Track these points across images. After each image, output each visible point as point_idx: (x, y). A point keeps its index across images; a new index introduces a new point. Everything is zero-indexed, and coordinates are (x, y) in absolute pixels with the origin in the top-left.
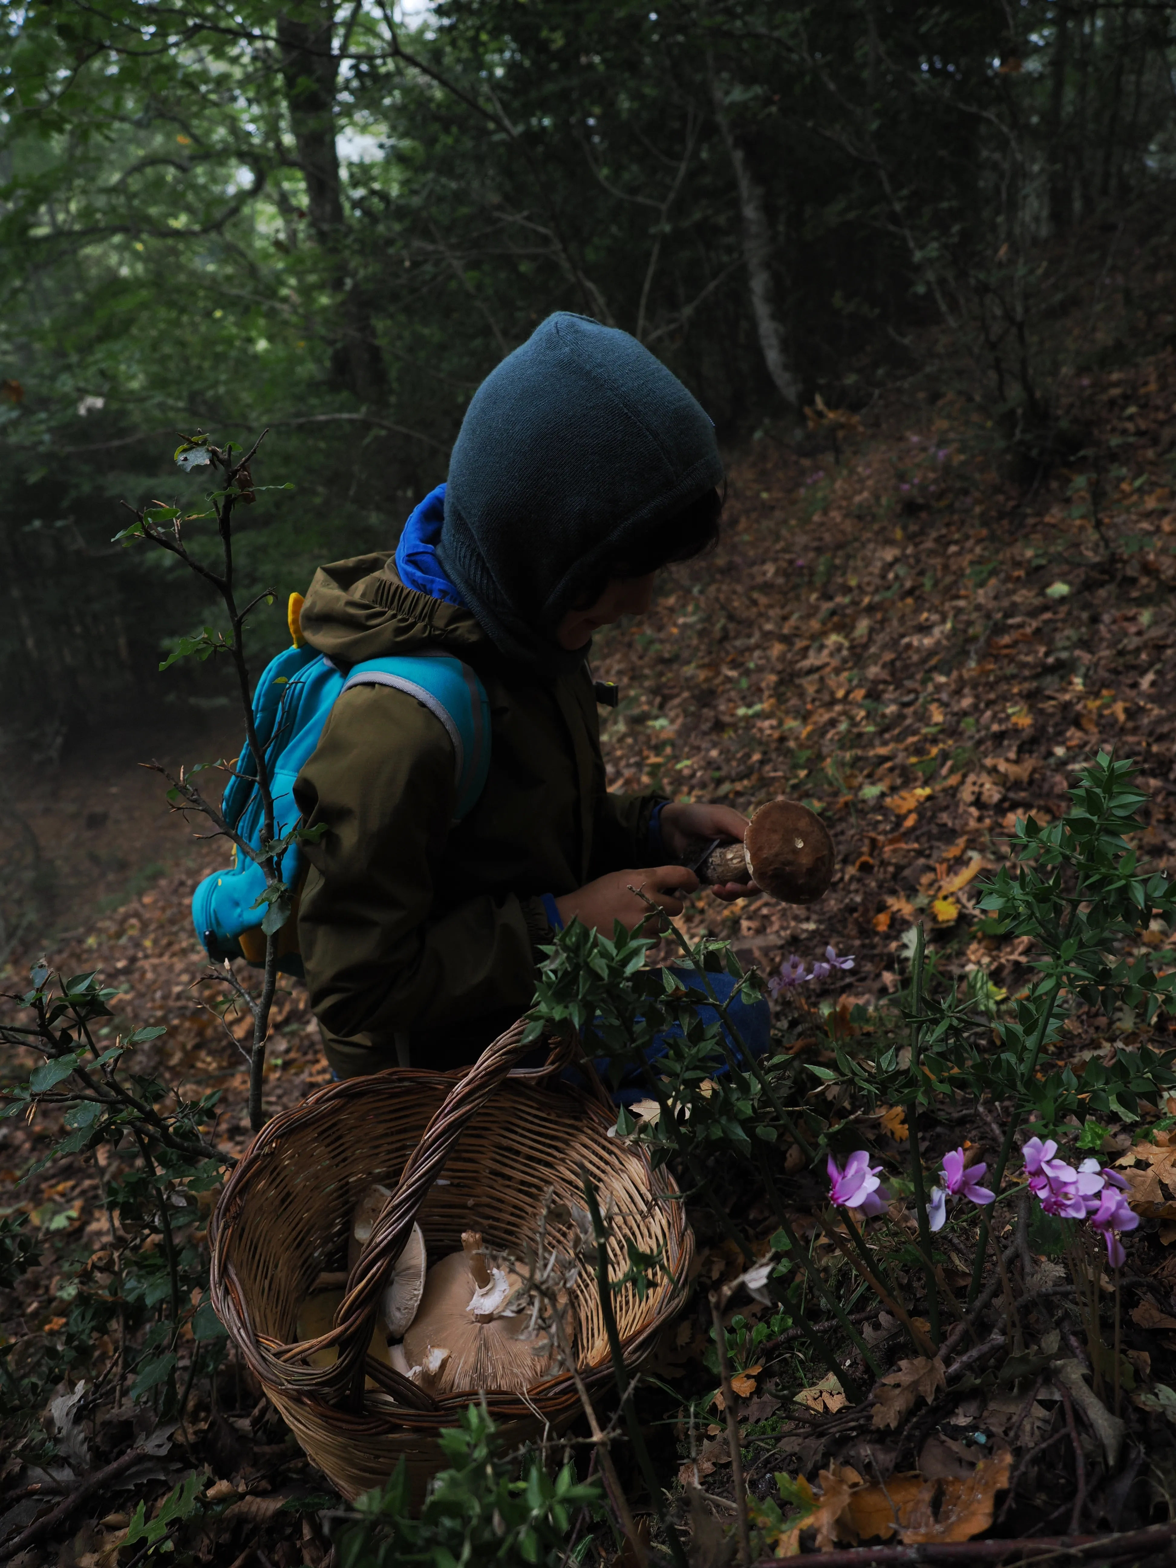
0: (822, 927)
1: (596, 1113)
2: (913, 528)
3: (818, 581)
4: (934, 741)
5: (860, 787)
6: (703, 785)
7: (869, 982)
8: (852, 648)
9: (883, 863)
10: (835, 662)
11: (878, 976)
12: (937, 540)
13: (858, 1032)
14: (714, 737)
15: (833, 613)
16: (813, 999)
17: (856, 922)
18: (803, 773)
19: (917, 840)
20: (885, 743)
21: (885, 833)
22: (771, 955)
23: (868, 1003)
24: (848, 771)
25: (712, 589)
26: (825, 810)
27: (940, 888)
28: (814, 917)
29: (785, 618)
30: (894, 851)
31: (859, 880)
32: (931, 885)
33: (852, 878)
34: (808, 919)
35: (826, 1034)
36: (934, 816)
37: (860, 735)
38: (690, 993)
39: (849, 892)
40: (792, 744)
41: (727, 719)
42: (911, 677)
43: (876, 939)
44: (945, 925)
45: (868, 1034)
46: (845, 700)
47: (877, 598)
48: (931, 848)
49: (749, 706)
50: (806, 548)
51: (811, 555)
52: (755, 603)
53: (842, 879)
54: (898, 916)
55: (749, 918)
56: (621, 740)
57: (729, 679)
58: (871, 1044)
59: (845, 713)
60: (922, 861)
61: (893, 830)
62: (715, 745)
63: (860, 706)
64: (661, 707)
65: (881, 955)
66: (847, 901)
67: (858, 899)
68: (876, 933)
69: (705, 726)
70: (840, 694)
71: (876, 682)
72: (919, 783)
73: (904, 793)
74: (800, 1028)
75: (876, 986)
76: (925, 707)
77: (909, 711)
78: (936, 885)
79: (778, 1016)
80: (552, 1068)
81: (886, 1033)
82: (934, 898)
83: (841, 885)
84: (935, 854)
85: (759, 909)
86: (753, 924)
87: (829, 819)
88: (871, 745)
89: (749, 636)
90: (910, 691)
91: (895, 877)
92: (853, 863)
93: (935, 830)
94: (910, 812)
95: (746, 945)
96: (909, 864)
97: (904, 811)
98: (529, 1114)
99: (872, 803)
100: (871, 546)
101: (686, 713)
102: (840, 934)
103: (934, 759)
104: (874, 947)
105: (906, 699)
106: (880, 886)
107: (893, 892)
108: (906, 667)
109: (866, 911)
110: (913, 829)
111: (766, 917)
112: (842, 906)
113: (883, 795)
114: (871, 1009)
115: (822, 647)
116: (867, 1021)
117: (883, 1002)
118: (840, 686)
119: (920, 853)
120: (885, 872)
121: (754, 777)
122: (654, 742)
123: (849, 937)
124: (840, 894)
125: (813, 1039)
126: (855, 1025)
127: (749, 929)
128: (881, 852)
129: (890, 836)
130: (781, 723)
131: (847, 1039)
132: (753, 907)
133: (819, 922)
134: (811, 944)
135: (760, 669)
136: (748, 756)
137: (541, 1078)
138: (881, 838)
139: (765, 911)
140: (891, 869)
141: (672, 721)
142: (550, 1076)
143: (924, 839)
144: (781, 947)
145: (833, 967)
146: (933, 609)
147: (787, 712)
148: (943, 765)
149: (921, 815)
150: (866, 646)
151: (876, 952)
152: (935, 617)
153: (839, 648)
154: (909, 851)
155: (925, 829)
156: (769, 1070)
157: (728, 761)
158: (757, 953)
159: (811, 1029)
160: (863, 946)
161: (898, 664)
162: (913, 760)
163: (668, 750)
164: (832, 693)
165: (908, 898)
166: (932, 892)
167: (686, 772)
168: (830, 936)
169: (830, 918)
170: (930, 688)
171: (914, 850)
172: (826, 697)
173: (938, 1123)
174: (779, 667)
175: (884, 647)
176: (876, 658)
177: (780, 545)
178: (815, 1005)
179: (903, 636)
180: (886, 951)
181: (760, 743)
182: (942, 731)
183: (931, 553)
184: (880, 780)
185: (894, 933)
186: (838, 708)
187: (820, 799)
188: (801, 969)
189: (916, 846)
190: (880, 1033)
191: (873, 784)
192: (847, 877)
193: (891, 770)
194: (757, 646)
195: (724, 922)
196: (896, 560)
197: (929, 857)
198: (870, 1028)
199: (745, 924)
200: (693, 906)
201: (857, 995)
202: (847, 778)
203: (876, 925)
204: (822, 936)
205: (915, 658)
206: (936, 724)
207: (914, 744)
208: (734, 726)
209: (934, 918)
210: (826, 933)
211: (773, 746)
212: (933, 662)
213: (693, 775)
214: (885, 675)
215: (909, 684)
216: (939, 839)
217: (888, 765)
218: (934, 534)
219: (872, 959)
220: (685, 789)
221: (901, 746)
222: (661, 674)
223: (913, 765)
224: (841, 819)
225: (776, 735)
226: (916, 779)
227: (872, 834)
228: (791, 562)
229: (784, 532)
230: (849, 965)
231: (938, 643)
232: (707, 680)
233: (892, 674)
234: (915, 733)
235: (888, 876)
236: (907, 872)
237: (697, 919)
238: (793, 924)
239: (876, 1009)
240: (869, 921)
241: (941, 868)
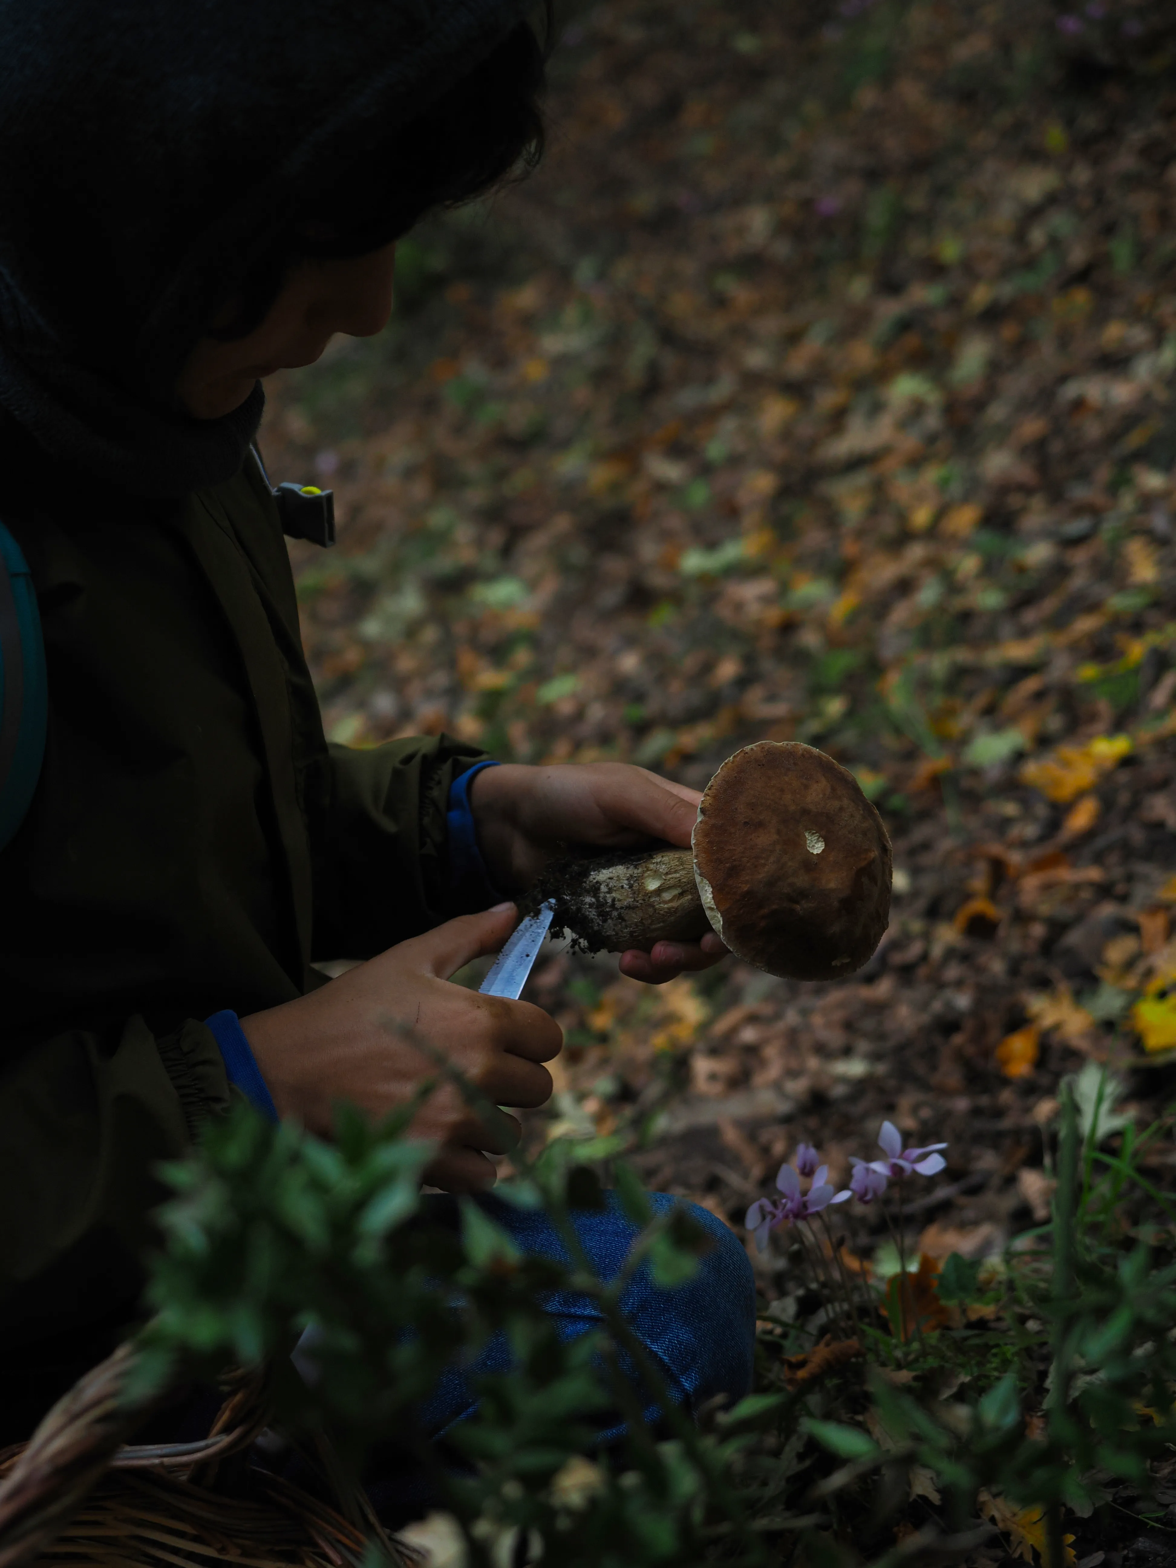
0: (881, 1069)
1: (335, 1543)
2: (1090, 121)
3: (872, 248)
4: (1137, 627)
5: (965, 740)
6: (605, 738)
7: (989, 1198)
8: (950, 409)
9: (1022, 917)
10: (910, 442)
11: (1011, 1180)
12: (1148, 151)
13: (958, 1321)
14: (629, 623)
15: (904, 325)
16: (863, 1239)
17: (960, 1056)
18: (835, 707)
19: (1098, 859)
20: (1024, 633)
21: (1024, 844)
22: (765, 1136)
23: (985, 1248)
24: (938, 700)
25: (623, 270)
26: (885, 794)
27: (1149, 973)
28: (863, 1046)
29: (793, 338)
30: (1047, 888)
31: (966, 958)
32: (1129, 965)
33: (951, 954)
34: (847, 1052)
35: (884, 1326)
36: (1135, 805)
37: (966, 616)
38: (531, 1266)
39: (941, 986)
40: (810, 639)
41: (658, 580)
42: (1084, 475)
43: (1006, 1096)
44: (1160, 1060)
45: (981, 1325)
46: (932, 533)
47: (1007, 290)
48: (1130, 878)
49: (711, 545)
50: (842, 172)
51: (853, 187)
52: (721, 302)
53: (925, 957)
54: (1056, 1039)
55: (714, 1051)
56: (412, 630)
57: (661, 487)
58: (987, 1347)
59: (933, 564)
60: (1108, 910)
61: (1042, 839)
62: (630, 641)
63: (966, 545)
64: (507, 551)
65: (1017, 1133)
66: (937, 1006)
67: (963, 1001)
68: (1005, 1081)
69: (610, 597)
70: (921, 517)
71: (1005, 488)
72: (1101, 726)
73: (1068, 751)
74: (821, 1317)
75: (1007, 1204)
76: (1115, 547)
77: (1080, 557)
78: (1141, 967)
79: (779, 1282)
80: (225, 1440)
81: (1022, 1320)
82: (1136, 995)
83: (922, 972)
84: (1140, 892)
85: (734, 1030)
86: (724, 1066)
87: (894, 815)
88: (991, 638)
89: (710, 380)
90: (1080, 510)
91: (1047, 947)
92: (950, 917)
93: (1137, 836)
94: (1080, 795)
95: (705, 1116)
96: (1079, 918)
97: (1065, 792)
98: (176, 1551)
99: (994, 774)
100: (991, 166)
101: (565, 568)
102: (924, 1085)
103: (1137, 670)
104: (999, 1113)
105: (1077, 526)
106: (1014, 970)
107: (1043, 984)
108: (1072, 455)
109: (982, 1030)
110: (1088, 835)
111: (752, 1051)
112: (925, 1018)
113: (1019, 757)
114: (994, 1261)
115: (877, 408)
116: (981, 1291)
117: (1023, 1243)
118: (920, 497)
119: (1104, 891)
120: (1025, 937)
121: (724, 718)
122: (488, 635)
123: (944, 1092)
124: (920, 992)
125: (854, 1342)
126: (951, 1304)
127: (713, 1077)
128: (1015, 893)
129: (1037, 852)
130: (784, 588)
131: (933, 1337)
132: (722, 1026)
133: (875, 1057)
134: (857, 1109)
135: (735, 461)
136: (708, 667)
137: (202, 1466)
138: (1015, 858)
139: (749, 1035)
140: (1038, 930)
141: (532, 585)
142: (224, 1457)
143: (1113, 859)
144: (787, 1120)
145: (897, 1170)
146: (1136, 315)
147: (799, 562)
148: (1155, 682)
149: (1107, 803)
150: (979, 405)
151: (1007, 1123)
152: (1139, 335)
153: (917, 409)
154: (1077, 887)
155: (1115, 833)
156: (727, 1434)
157: (661, 679)
158: (731, 1136)
159: (848, 1316)
160: (976, 1112)
161: (1056, 447)
162: (1089, 672)
163: (522, 657)
164: (902, 517)
165: (1079, 997)
166: (1131, 982)
167: (566, 708)
168: (899, 1091)
169: (901, 1048)
170: (1127, 502)
171: (1092, 884)
172: (888, 526)
173: (1139, 1528)
174: (779, 453)
175: (1024, 406)
176: (1003, 433)
177: (781, 163)
178: (867, 1253)
179: (1063, 378)
180: (1027, 1121)
181: (736, 635)
182: (1156, 604)
183: (1133, 182)
184: (1013, 719)
185: (1045, 1080)
186: (916, 552)
187: (875, 767)
188: (823, 1178)
189: (1094, 874)
190: (1008, 1321)
191: (998, 727)
192: (937, 951)
193: (1039, 696)
194: (730, 406)
195: (654, 1063)
196: (1052, 200)
197: (1124, 899)
198: (985, 1310)
199: (702, 1066)
200: (582, 1026)
201: (963, 1226)
202: (940, 717)
203: (1005, 1062)
204: (881, 1090)
205: (1093, 430)
206: (1142, 588)
207: (1091, 636)
208: (676, 598)
209: (1137, 1043)
210: (892, 1083)
211: (767, 642)
212: (1135, 439)
213: (579, 715)
214: (1024, 473)
215: (1080, 493)
216: (1148, 856)
217: (1031, 685)
218: (1136, 136)
219: (995, 1140)
220: (562, 748)
221: (1062, 639)
222: (501, 475)
223: (1089, 686)
224: (925, 815)
225: (773, 615)
226: (1093, 717)
227: (995, 849)
228: (807, 204)
229: (792, 132)
230: (932, 1165)
231: (1146, 397)
232: (615, 487)
233: (1043, 466)
234: (1093, 607)
235: (1032, 947)
236: (1074, 938)
237: (593, 1055)
238: (813, 1063)
239: (1009, 1256)
240: (987, 1053)
241: (1153, 925)
